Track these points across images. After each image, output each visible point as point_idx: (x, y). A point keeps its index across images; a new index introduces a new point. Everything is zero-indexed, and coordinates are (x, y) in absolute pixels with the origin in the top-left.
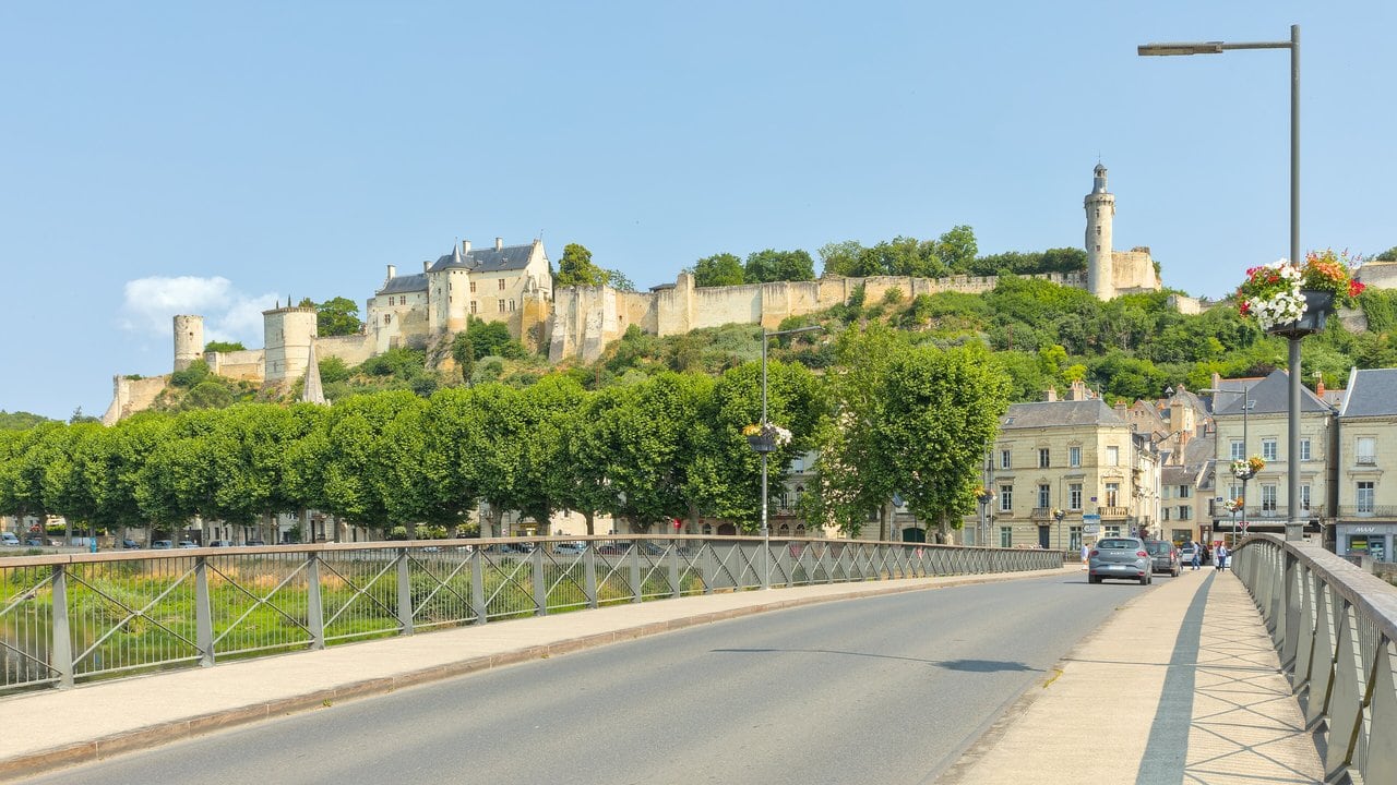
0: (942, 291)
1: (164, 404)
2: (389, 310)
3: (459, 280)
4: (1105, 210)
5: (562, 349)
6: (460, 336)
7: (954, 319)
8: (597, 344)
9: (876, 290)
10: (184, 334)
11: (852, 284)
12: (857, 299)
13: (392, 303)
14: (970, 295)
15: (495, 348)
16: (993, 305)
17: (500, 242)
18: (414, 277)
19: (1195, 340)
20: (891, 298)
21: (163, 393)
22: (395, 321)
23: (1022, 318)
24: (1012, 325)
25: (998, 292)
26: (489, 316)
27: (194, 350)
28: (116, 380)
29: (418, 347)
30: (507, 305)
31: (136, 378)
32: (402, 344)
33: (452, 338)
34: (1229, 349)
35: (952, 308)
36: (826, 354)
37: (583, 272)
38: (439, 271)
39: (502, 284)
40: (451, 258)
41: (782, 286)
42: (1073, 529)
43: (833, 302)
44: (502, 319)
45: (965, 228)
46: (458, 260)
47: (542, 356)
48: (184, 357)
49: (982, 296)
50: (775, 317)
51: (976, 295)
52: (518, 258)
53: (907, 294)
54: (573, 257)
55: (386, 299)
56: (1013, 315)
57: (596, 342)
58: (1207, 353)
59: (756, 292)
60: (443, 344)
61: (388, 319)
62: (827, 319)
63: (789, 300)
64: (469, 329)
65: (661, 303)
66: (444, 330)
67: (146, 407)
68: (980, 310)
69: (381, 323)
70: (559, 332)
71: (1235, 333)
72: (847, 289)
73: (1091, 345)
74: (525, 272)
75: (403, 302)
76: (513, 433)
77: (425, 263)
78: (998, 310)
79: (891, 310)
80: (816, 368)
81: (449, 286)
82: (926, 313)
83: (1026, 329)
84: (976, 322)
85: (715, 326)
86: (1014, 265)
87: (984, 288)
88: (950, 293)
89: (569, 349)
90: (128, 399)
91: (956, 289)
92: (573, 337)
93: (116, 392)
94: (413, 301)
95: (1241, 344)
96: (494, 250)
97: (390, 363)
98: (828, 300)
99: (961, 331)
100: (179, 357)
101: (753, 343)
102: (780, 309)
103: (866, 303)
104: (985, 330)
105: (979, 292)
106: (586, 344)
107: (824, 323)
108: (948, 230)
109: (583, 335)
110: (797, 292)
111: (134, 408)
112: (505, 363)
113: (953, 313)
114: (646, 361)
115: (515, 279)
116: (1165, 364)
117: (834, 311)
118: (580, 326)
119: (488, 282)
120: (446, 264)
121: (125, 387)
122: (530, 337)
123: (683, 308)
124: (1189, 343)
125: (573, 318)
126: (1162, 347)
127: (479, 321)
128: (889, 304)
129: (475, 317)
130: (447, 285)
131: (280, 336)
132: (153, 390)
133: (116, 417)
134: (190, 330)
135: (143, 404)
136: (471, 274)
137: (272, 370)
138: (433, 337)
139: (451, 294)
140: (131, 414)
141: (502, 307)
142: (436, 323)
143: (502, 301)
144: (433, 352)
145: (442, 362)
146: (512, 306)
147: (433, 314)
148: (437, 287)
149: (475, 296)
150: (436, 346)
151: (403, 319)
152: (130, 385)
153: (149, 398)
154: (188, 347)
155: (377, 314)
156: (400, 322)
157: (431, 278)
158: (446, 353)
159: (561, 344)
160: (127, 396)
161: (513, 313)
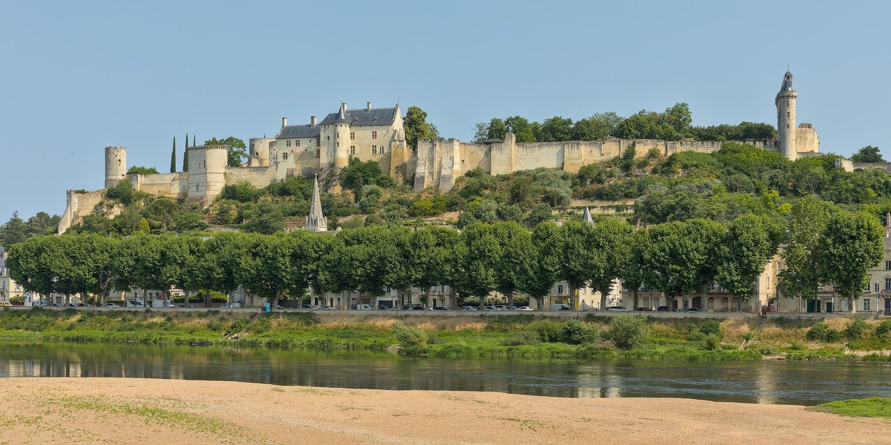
0: (685, 150)
1: (103, 211)
2: (288, 150)
3: (344, 131)
4: (793, 102)
5: (424, 182)
6: (344, 170)
7: (696, 170)
8: (450, 179)
9: (643, 149)
10: (114, 160)
11: (625, 144)
12: (630, 154)
13: (289, 144)
14: (704, 154)
15: (372, 179)
16: (722, 161)
17: (370, 105)
18: (303, 127)
19: (859, 189)
20: (653, 154)
21: (101, 204)
22: (291, 158)
23: (741, 171)
24: (737, 175)
25: (723, 152)
26: (365, 157)
27: (121, 172)
28: (69, 193)
29: (309, 176)
30: (378, 149)
31: (83, 192)
32: (296, 174)
33: (339, 172)
34: (880, 195)
35: (695, 163)
36: (614, 191)
37: (421, 127)
38: (328, 125)
39: (374, 135)
40: (338, 116)
41: (578, 144)
42: (865, 300)
43: (612, 156)
44: (375, 159)
45: (683, 105)
46: (343, 117)
47: (408, 186)
48: (114, 178)
49: (712, 155)
50: (573, 164)
51: (708, 154)
52: (386, 117)
53: (663, 152)
54: (415, 116)
55: (285, 141)
56: (735, 169)
57: (449, 178)
58: (867, 197)
59: (559, 147)
60: (332, 175)
61: (285, 156)
62: (610, 167)
63: (583, 153)
64: (349, 165)
65: (493, 152)
66: (332, 165)
67: (89, 214)
68: (714, 165)
69: (280, 159)
70: (421, 170)
71: (882, 186)
72: (622, 148)
73: (790, 190)
74: (391, 127)
75: (298, 144)
76: (602, 247)
77: (312, 118)
78: (725, 165)
79: (653, 163)
80: (609, 200)
81: (336, 135)
82: (678, 165)
83: (745, 178)
84: (712, 172)
85: (530, 169)
86: (727, 133)
87: (712, 149)
88: (691, 152)
89: (428, 182)
90: (77, 207)
91: (694, 149)
92: (431, 173)
93: (69, 202)
94: (306, 144)
95: (886, 193)
96: (366, 110)
97: (291, 187)
98: (608, 154)
99: (703, 178)
100: (109, 177)
101: (562, 182)
102: (576, 159)
103: (636, 157)
104: (718, 178)
105: (710, 151)
106: (441, 178)
107: (608, 170)
108: (672, 106)
109: (439, 172)
110: (588, 148)
111: (81, 214)
112: (381, 190)
113: (696, 166)
114: (487, 192)
115: (385, 132)
116: (841, 204)
117: (614, 161)
118: (436, 166)
119: (365, 133)
120: (334, 120)
121: (75, 199)
122: (397, 172)
123: (508, 156)
124: (854, 191)
125: (432, 161)
126: (837, 193)
127: (357, 160)
128: (652, 159)
129: (353, 157)
130: (335, 134)
131: (202, 165)
132: (94, 201)
133: (69, 221)
134: (118, 158)
135: (87, 212)
136: (352, 127)
137: (195, 189)
138: (321, 169)
139: (338, 140)
140: (80, 219)
141: (374, 151)
142: (325, 159)
143: (374, 147)
144: (323, 180)
145: (332, 188)
146: (381, 149)
147: (323, 154)
148: (327, 135)
149: (354, 142)
150: (326, 176)
151: (297, 156)
152: (79, 197)
153: (91, 207)
154: (116, 170)
155: (278, 152)
156: (296, 158)
157: (322, 129)
158: (335, 182)
159: (422, 178)
160: (77, 205)
161: (382, 155)
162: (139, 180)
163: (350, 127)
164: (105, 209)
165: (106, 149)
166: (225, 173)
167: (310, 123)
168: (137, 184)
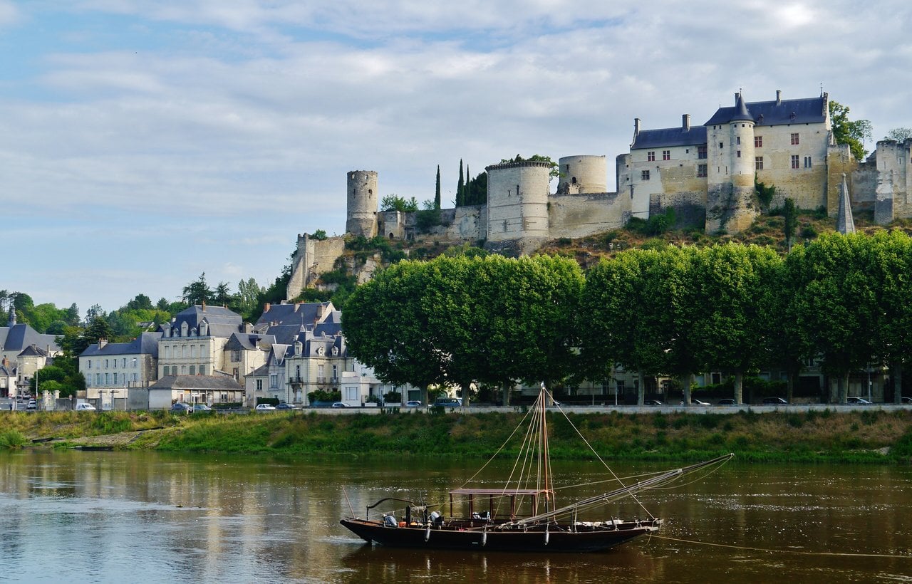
2: (650, 166)
3: (748, 133)
5: (890, 209)
10: (362, 191)
17: (781, 95)
18: (670, 130)
21: (345, 255)
22: (655, 177)
26: (780, 174)
28: (301, 239)
30: (802, 161)
31: (321, 238)
32: (666, 202)
38: (720, 124)
39: (795, 138)
40: (734, 110)
44: (795, 176)
46: (745, 112)
48: (362, 217)
52: (810, 111)
55: (644, 153)
60: (731, 201)
61: (646, 175)
64: (756, 188)
66: (729, 187)
67: (329, 270)
70: (885, 190)
74: (822, 127)
75: (667, 156)
81: (736, 140)
89: (897, 208)
90: (313, 260)
92: (902, 194)
93: (301, 253)
94: (683, 156)
96: (775, 103)
100: (355, 216)
115: (812, 133)
119: (779, 135)
120: (726, 117)
121: (310, 247)
122: (838, 195)
125: (902, 175)
127: (767, 177)
129: (761, 174)
130: (731, 139)
131: (514, 192)
132: (336, 251)
133: (301, 281)
134: (368, 187)
135: (327, 266)
136: (757, 128)
137: (501, 229)
138: (713, 195)
139: (738, 148)
140: (317, 278)
141: (795, 164)
142: (716, 178)
143: (795, 159)
144: (715, 210)
145: (732, 222)
146: (808, 162)
147: (712, 170)
148: (718, 141)
149: (762, 151)
150: (719, 203)
151: (666, 176)
152: (316, 246)
153: (332, 261)
154: (366, 206)
155: (635, 170)
156: (663, 179)
157: (710, 132)
158: (737, 213)
159: (888, 203)
160: (313, 256)
161: (809, 171)
162: (399, 220)
163: (754, 127)
164: (352, 264)
165: (350, 174)
166: (549, 205)
167: (681, 126)
168: (396, 227)
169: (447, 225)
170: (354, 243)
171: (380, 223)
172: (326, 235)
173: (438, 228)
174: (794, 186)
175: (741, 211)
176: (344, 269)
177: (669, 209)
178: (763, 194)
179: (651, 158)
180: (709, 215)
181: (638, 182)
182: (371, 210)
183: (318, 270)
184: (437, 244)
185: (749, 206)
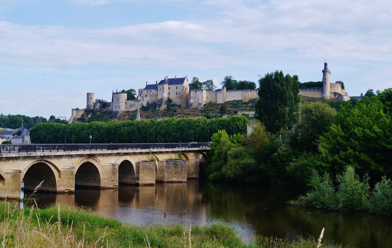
3: (166, 87)
4: (327, 74)
6: (166, 101)
8: (202, 104)
22: (148, 96)
26: (173, 96)
28: (72, 110)
29: (154, 104)
30: (178, 93)
32: (150, 102)
38: (160, 84)
39: (177, 88)
41: (248, 91)
44: (177, 97)
46: (166, 81)
52: (181, 81)
59: (241, 92)
60: (161, 103)
63: (250, 94)
64: (168, 99)
65: (218, 94)
66: (162, 99)
70: (192, 101)
74: (183, 85)
75: (150, 92)
89: (194, 105)
92: (195, 102)
93: (72, 113)
94: (153, 91)
96: (175, 79)
100: (88, 104)
102: (247, 97)
106: (199, 104)
110: (252, 92)
115: (180, 87)
118: (197, 99)
119: (173, 87)
122: (184, 102)
123: (223, 95)
125: (195, 97)
129: (169, 96)
130: (163, 88)
131: (118, 100)
132: (82, 113)
133: (72, 120)
134: (91, 97)
135: (79, 117)
137: (115, 108)
138: (158, 101)
139: (164, 90)
140: (76, 119)
141: (177, 94)
142: (159, 97)
143: (177, 92)
144: (158, 105)
145: (161, 108)
146: (179, 93)
147: (159, 95)
148: (160, 88)
149: (170, 91)
150: (159, 103)
151: (150, 96)
152: (76, 111)
153: (81, 115)
154: (91, 101)
155: (144, 94)
156: (150, 97)
157: (158, 86)
158: (162, 105)
159: (192, 104)
160: (75, 114)
161: (179, 96)
162: (98, 105)
163: (168, 85)
164: (85, 116)
165: (87, 93)
166: (126, 102)
167: (156, 84)
168: (98, 106)
169: (109, 106)
170: (86, 111)
171: (94, 106)
172: (79, 109)
173: (107, 107)
174: (176, 99)
175: (163, 105)
176: (84, 117)
177: (151, 104)
178: (169, 101)
179: (147, 92)
180: (157, 106)
181: (145, 97)
182: (92, 102)
183: (76, 118)
184: (106, 111)
185: (165, 104)
